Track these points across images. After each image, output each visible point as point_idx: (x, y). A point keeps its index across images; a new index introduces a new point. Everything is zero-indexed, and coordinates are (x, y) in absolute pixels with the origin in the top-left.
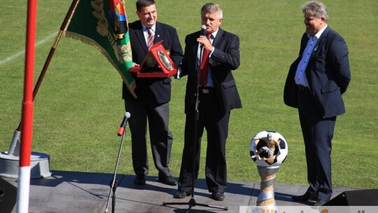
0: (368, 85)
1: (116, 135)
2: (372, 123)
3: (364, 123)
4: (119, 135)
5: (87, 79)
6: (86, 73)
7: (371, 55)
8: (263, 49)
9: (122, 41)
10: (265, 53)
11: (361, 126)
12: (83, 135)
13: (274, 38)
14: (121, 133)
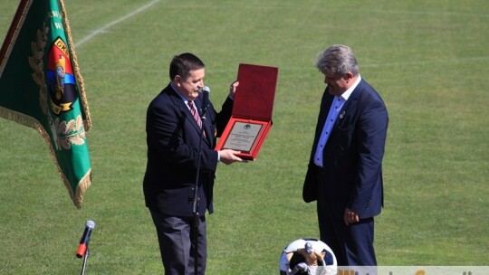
0: (454, 162)
1: (73, 256)
2: (462, 219)
3: (451, 221)
4: (79, 256)
5: (26, 174)
6: (23, 163)
7: (456, 117)
8: (292, 114)
9: (69, 114)
10: (295, 121)
11: (446, 225)
12: (22, 260)
13: (308, 97)
14: (81, 254)
